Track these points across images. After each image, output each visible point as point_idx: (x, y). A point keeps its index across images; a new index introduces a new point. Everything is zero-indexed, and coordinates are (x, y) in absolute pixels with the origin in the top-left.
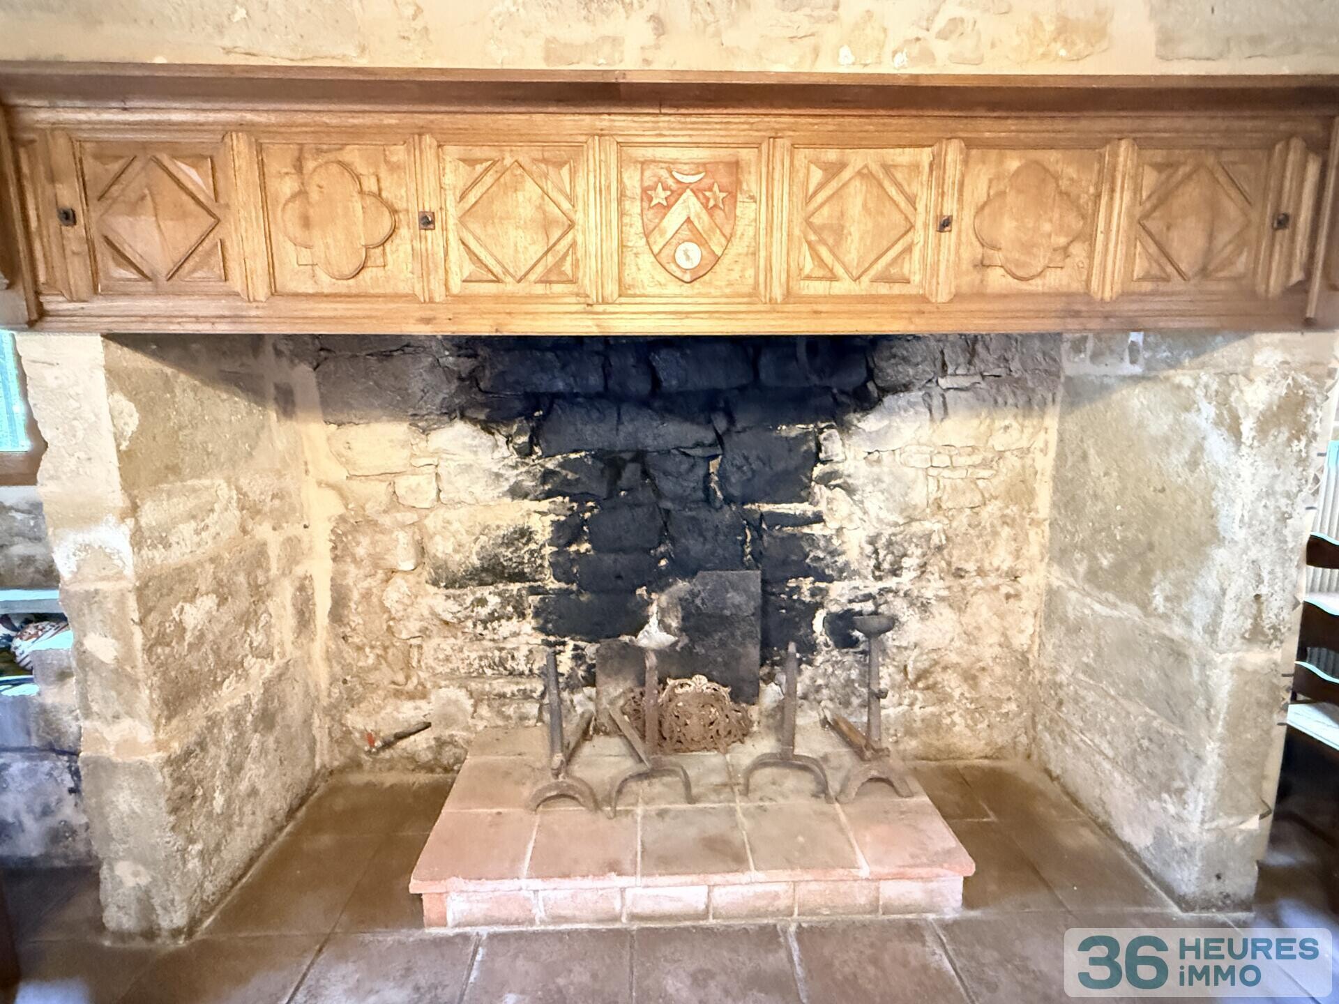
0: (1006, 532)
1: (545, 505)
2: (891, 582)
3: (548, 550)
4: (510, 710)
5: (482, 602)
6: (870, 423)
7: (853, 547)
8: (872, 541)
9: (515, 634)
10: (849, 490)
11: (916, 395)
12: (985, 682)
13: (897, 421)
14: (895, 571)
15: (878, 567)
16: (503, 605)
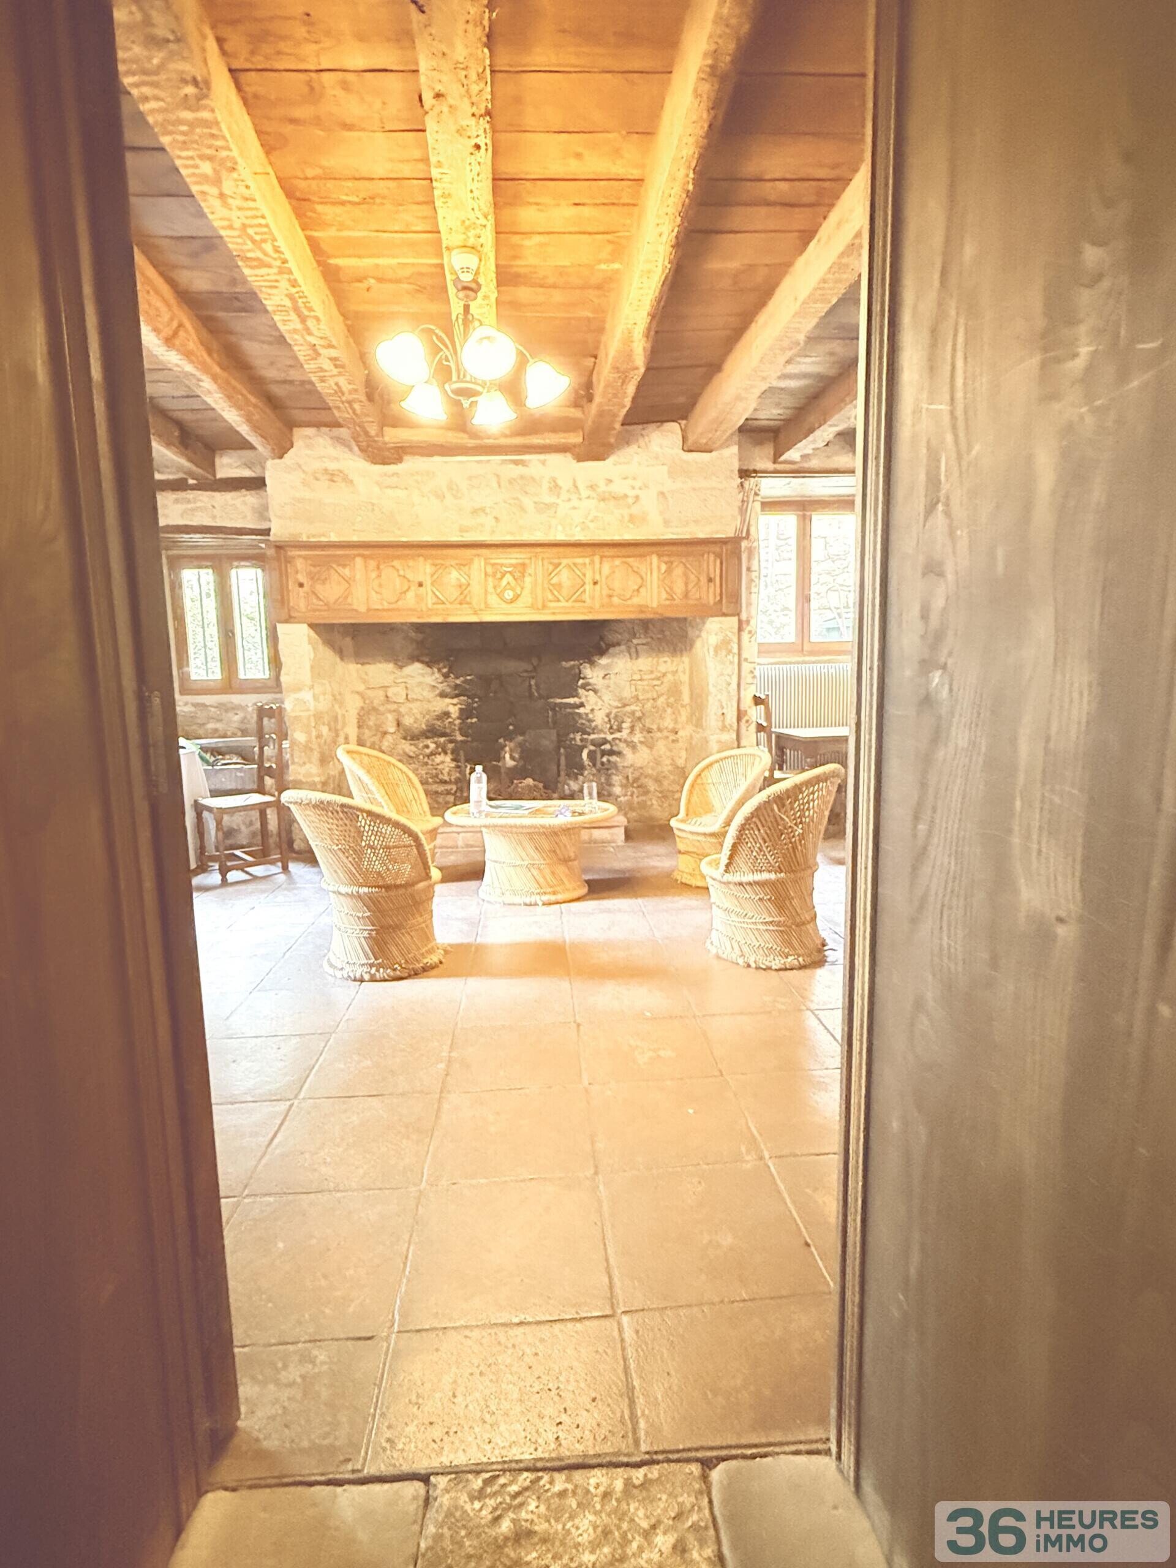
0: (669, 710)
1: (455, 701)
2: (618, 735)
3: (458, 722)
4: (441, 799)
5: (427, 747)
6: (604, 661)
7: (599, 719)
8: (608, 715)
9: (443, 762)
10: (595, 691)
11: (623, 647)
12: (666, 783)
13: (616, 660)
14: (620, 730)
15: (611, 728)
16: (437, 747)
